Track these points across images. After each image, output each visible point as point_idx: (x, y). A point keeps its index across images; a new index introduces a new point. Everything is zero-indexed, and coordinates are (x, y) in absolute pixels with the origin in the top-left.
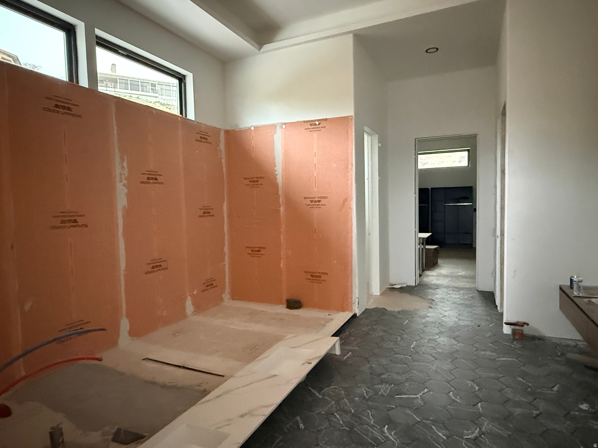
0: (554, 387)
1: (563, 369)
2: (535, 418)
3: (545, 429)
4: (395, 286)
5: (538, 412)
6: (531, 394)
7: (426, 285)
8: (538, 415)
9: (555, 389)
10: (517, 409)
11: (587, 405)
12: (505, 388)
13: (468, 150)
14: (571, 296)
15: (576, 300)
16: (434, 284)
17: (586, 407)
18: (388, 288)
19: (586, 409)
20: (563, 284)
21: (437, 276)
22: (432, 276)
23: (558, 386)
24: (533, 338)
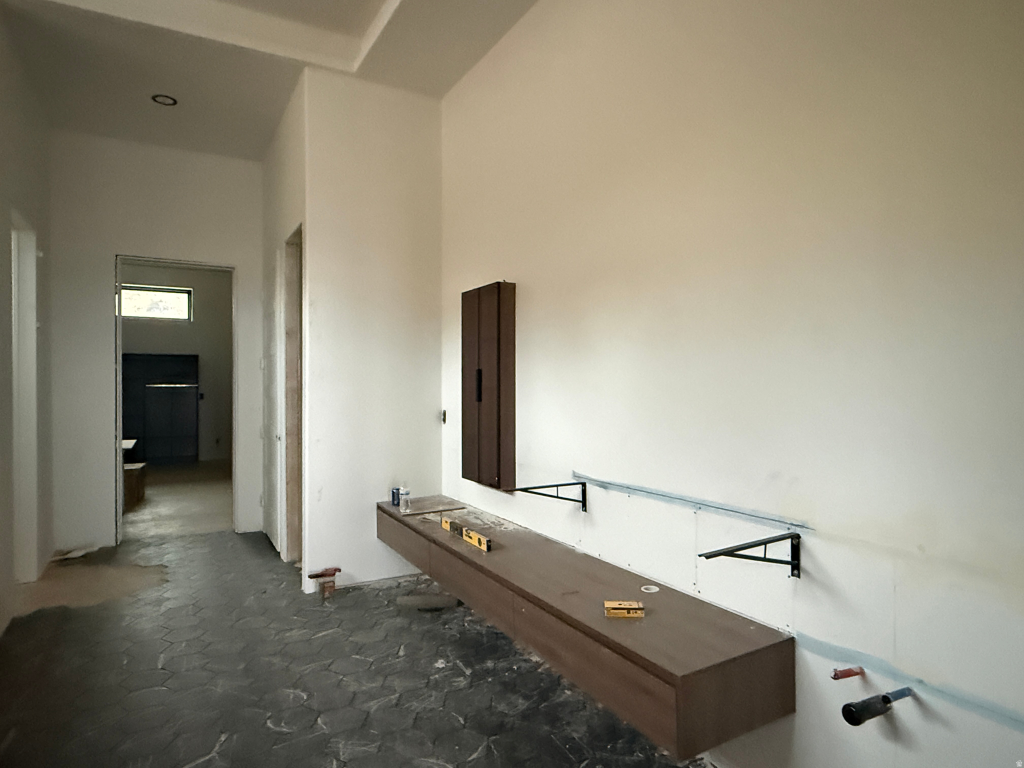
0: (398, 651)
1: (399, 621)
2: (397, 705)
3: (414, 715)
4: (69, 556)
5: (397, 695)
6: (378, 672)
7: (139, 541)
8: (399, 699)
9: (401, 653)
10: (372, 703)
11: (442, 661)
12: (342, 679)
13: (189, 292)
14: (399, 516)
15: (407, 519)
16: (152, 537)
17: (442, 663)
18: (53, 562)
19: (443, 666)
20: (380, 501)
21: (153, 519)
22: (143, 521)
23: (402, 647)
24: (347, 590)
